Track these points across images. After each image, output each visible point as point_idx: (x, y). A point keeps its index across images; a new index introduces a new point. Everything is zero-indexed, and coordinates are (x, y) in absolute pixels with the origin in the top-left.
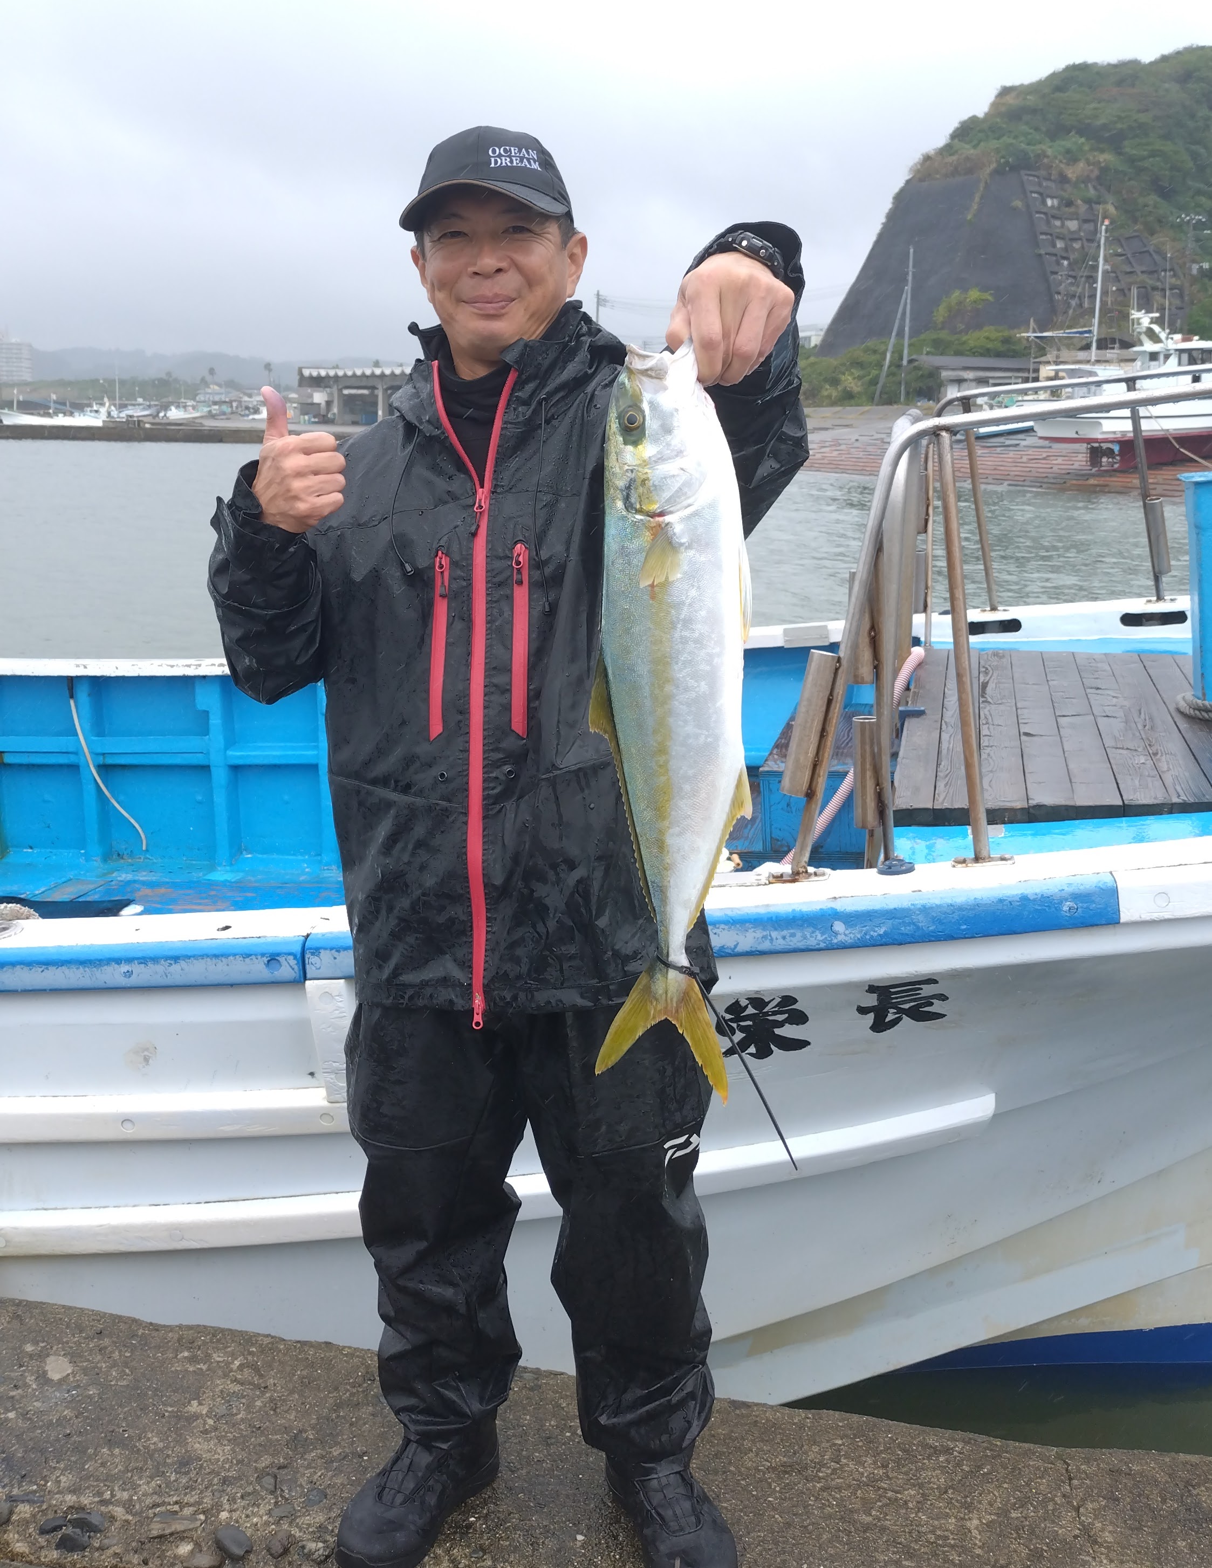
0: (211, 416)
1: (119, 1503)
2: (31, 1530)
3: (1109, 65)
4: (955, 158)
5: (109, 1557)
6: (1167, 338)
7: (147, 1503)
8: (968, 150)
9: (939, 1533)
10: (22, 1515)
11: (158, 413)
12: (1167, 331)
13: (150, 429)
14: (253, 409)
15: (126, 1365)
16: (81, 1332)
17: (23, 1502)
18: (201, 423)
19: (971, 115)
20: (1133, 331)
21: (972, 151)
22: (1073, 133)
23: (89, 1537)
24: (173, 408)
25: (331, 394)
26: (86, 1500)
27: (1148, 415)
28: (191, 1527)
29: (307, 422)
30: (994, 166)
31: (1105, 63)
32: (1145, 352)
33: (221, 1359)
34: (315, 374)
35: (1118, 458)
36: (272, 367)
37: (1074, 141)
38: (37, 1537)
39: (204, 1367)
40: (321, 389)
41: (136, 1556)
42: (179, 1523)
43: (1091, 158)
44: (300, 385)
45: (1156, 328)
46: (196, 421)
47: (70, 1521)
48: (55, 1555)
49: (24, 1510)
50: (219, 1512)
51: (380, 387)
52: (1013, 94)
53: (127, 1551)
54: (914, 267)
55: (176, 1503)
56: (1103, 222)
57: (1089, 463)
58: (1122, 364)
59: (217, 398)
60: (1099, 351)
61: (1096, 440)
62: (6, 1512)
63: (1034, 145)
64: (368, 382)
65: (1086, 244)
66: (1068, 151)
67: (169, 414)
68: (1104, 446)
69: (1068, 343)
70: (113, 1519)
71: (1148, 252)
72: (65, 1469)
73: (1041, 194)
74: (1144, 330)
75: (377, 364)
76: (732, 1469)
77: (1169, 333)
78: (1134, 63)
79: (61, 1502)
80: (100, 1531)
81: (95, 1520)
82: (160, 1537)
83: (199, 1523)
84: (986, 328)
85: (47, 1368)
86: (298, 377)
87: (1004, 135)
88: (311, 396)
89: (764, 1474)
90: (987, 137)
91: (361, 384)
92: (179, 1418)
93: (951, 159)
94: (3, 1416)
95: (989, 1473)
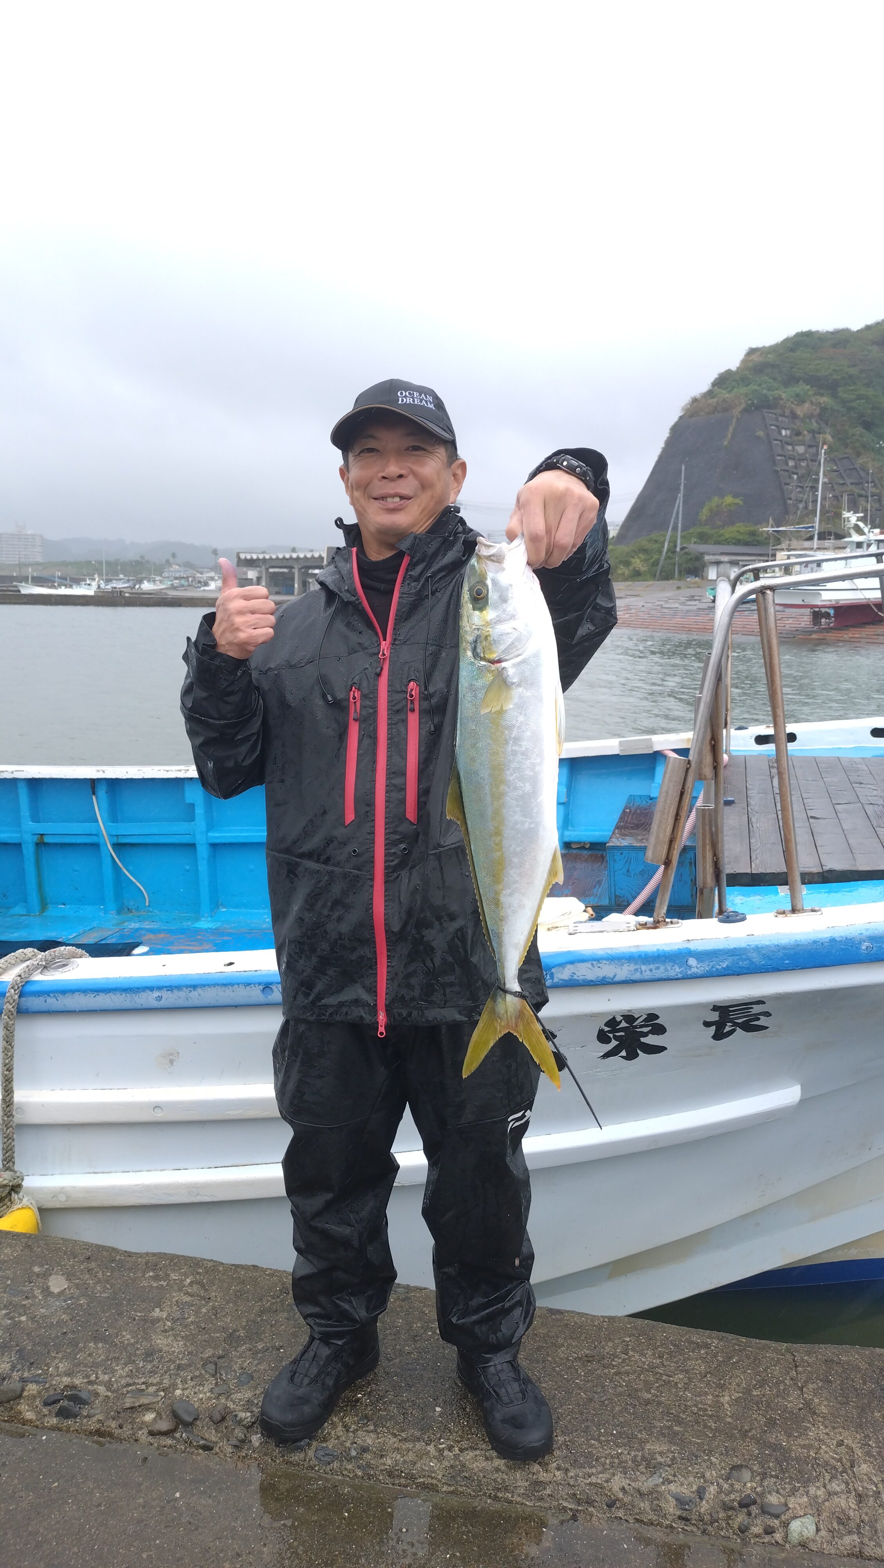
0: (173, 588)
1: (101, 1383)
2: (37, 1403)
3: (827, 332)
4: (715, 400)
5: (95, 1423)
6: (869, 532)
7: (122, 1383)
9: (700, 1406)
10: (31, 1392)
11: (135, 585)
12: (869, 526)
13: (129, 597)
14: (204, 582)
15: (107, 1281)
16: (75, 1258)
17: (32, 1382)
18: (166, 593)
19: (727, 369)
20: (844, 527)
21: (727, 395)
22: (801, 382)
23: (80, 1408)
24: (145, 582)
25: (260, 572)
26: (78, 1381)
27: (856, 588)
28: (154, 1400)
30: (743, 406)
31: (825, 331)
32: (853, 542)
33: (177, 1278)
34: (249, 557)
35: (833, 619)
36: (217, 552)
37: (802, 388)
38: (42, 1407)
39: (165, 1284)
40: (254, 568)
41: (114, 1422)
42: (146, 1398)
43: (814, 400)
45: (861, 524)
46: (163, 591)
47: (66, 1396)
48: (54, 1421)
49: (32, 1388)
50: (174, 1390)
51: (296, 566)
52: (758, 353)
53: (107, 1418)
54: (685, 479)
55: (143, 1383)
56: (822, 448)
57: (813, 623)
58: (836, 551)
59: (177, 575)
60: (820, 541)
61: (817, 606)
62: (19, 1389)
63: (773, 391)
64: (288, 563)
65: (810, 463)
66: (797, 395)
67: (143, 586)
68: (823, 610)
69: (797, 535)
70: (97, 1395)
71: (855, 468)
72: (62, 1358)
73: (777, 427)
74: (853, 525)
75: (294, 550)
76: (549, 1359)
77: (871, 528)
78: (847, 331)
79: (60, 1382)
80: (88, 1404)
81: (84, 1395)
82: (132, 1408)
83: (159, 1398)
84: (737, 525)
85: (49, 1284)
86: (236, 560)
87: (750, 383)
88: (246, 573)
89: (573, 1363)
90: (739, 384)
91: (283, 565)
92: (146, 1321)
93: (710, 401)
94: (17, 1319)
95: (737, 1362)
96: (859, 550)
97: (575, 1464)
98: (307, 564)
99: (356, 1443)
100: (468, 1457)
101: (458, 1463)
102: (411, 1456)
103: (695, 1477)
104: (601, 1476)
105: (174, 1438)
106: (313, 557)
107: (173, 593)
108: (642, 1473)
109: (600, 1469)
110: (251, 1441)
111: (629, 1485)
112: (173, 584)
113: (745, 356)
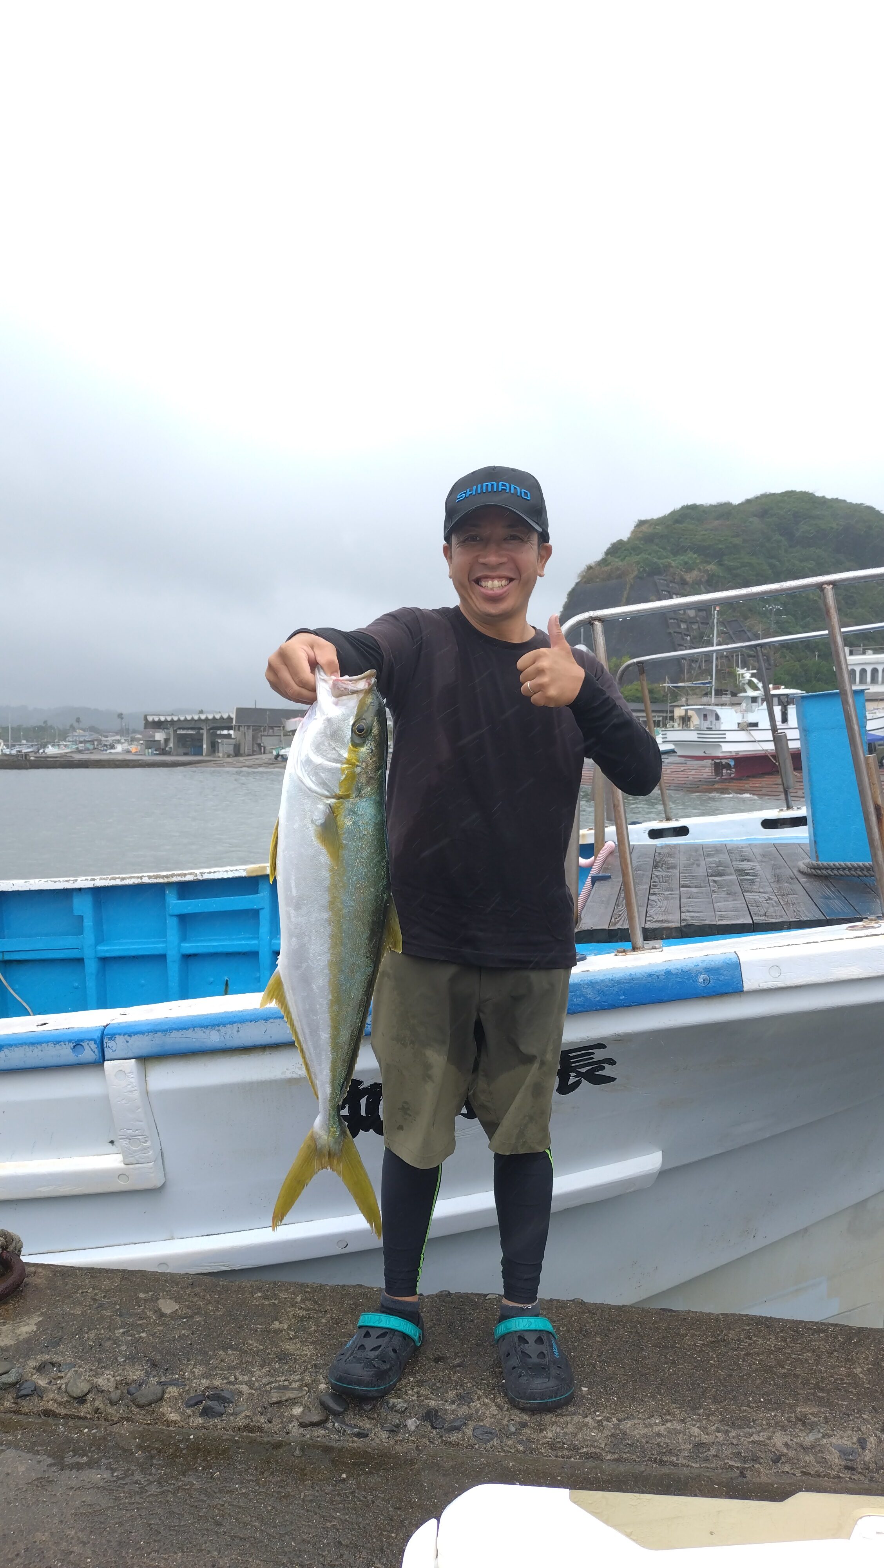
0: (79, 751)
1: (242, 1383)
2: (179, 1405)
3: (711, 506)
4: (609, 567)
5: (242, 1419)
6: (763, 687)
7: (263, 1381)
8: (617, 563)
9: (836, 1376)
10: (172, 1394)
11: (39, 750)
12: (763, 682)
13: (34, 760)
14: (110, 745)
15: (218, 1303)
16: (177, 1285)
17: (171, 1385)
18: (71, 756)
19: (619, 539)
20: (739, 682)
21: (620, 563)
22: (689, 551)
23: (224, 1407)
24: (50, 746)
25: (168, 734)
26: (217, 1382)
27: (754, 740)
28: (300, 1395)
29: (150, 754)
30: (636, 573)
31: (708, 505)
32: (748, 696)
34: (156, 719)
35: (734, 770)
36: (123, 716)
37: (690, 557)
38: (185, 1409)
39: (276, 1302)
40: (161, 730)
41: (262, 1417)
42: (291, 1393)
43: (702, 568)
44: (145, 728)
45: (755, 680)
46: (68, 755)
47: (208, 1397)
48: (200, 1420)
49: (172, 1391)
50: (318, 1385)
51: (204, 728)
52: (646, 525)
53: (254, 1414)
55: (285, 1381)
56: (715, 610)
57: (714, 774)
59: (82, 739)
60: (717, 699)
61: (718, 758)
62: (159, 1393)
63: (662, 559)
64: (196, 725)
65: (701, 626)
66: (686, 563)
67: (47, 750)
68: (724, 761)
69: (694, 691)
70: (240, 1393)
71: (743, 630)
72: (195, 1365)
73: (669, 592)
74: (747, 681)
75: (201, 712)
76: (678, 1345)
77: (765, 684)
78: (727, 505)
79: (199, 1384)
80: (232, 1402)
81: (226, 1394)
82: (279, 1402)
83: (305, 1392)
84: (635, 683)
85: (160, 1306)
86: (144, 722)
87: (641, 553)
88: (154, 736)
89: (701, 1348)
90: (631, 553)
91: (191, 726)
92: (269, 1332)
93: (606, 569)
94: (137, 1336)
95: (857, 1342)
96: (754, 704)
97: (733, 1425)
98: (215, 725)
99: (513, 1420)
100: (628, 1426)
101: (618, 1432)
102: (571, 1429)
103: (853, 1431)
104: (762, 1434)
105: (326, 1428)
106: (222, 718)
107: (78, 757)
108: (801, 1430)
109: (759, 1428)
110: (405, 1426)
111: (791, 1440)
112: (78, 748)
113: (635, 527)
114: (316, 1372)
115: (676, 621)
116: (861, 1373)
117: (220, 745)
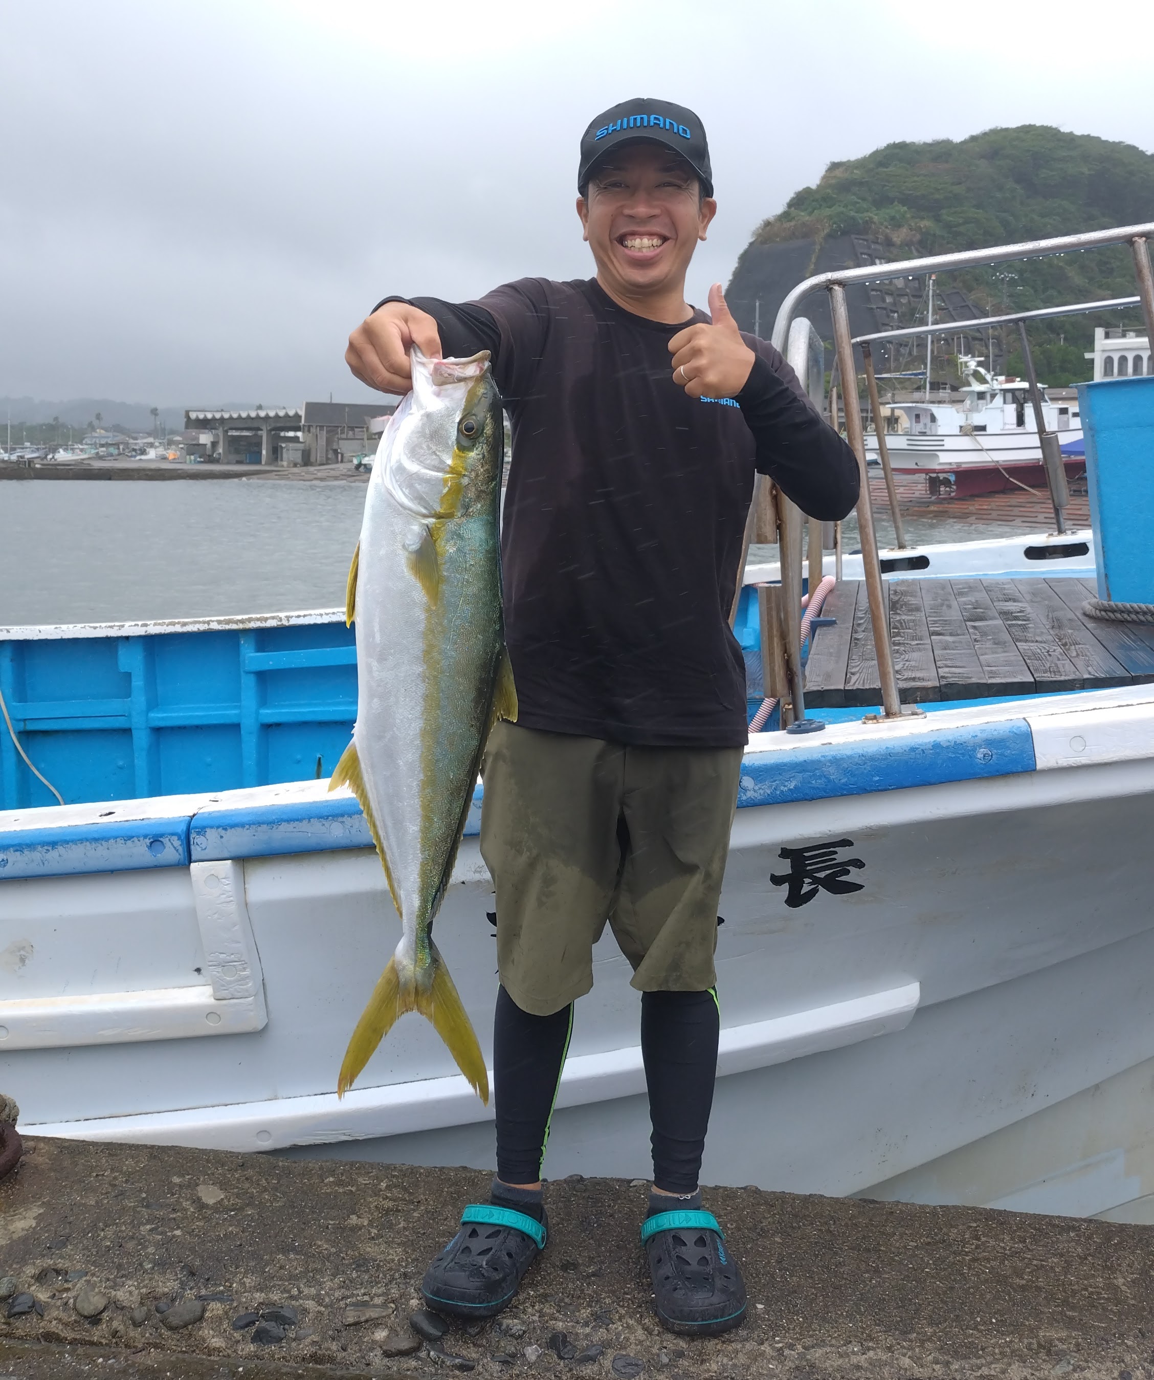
0: (99, 457)
1: (308, 1298)
2: (225, 1326)
3: (925, 144)
4: (793, 223)
5: (307, 1346)
6: (992, 380)
7: (336, 1295)
8: (804, 217)
9: (1090, 1289)
10: (215, 1312)
11: (47, 455)
12: (992, 373)
13: (41, 469)
14: (140, 450)
15: (276, 1189)
16: (223, 1166)
17: (213, 1300)
18: (89, 464)
19: (805, 186)
20: (962, 373)
21: (807, 218)
22: (896, 203)
23: (284, 1329)
24: (61, 450)
25: (217, 436)
26: (275, 1297)
27: (980, 448)
28: (384, 1314)
29: (193, 462)
30: (827, 230)
31: (922, 142)
32: (973, 392)
33: (368, 1182)
34: (201, 416)
35: (954, 487)
36: (158, 412)
37: (898, 209)
38: (232, 1332)
39: (353, 1189)
40: (207, 431)
41: (334, 1343)
42: (372, 1311)
43: (913, 224)
44: (187, 427)
45: (982, 371)
46: (85, 462)
47: (262, 1316)
48: (252, 1347)
49: (216, 1308)
50: (408, 1300)
51: (264, 428)
52: (841, 169)
53: (324, 1339)
54: (760, 319)
55: (364, 1294)
56: (930, 278)
57: (928, 492)
58: (955, 404)
59: (103, 442)
60: (932, 393)
61: (934, 471)
62: (199, 1310)
63: (863, 213)
64: (252, 424)
65: (912, 299)
66: (893, 218)
67: (57, 456)
68: (942, 476)
69: (903, 383)
70: (305, 1311)
71: (967, 306)
72: (246, 1273)
73: (869, 255)
74: (972, 372)
75: (260, 407)
77: (995, 375)
78: (947, 143)
79: (251, 1299)
80: (294, 1323)
81: (286, 1313)
82: (356, 1324)
83: (391, 1310)
85: (200, 1195)
86: (185, 420)
87: (835, 204)
88: (198, 439)
89: (914, 1251)
90: (821, 205)
91: (246, 426)
92: (343, 1229)
93: (787, 225)
94: (169, 1234)
95: (1119, 1243)
96: (981, 402)
97: (956, 1355)
98: (279, 425)
99: (666, 1348)
100: (817, 1355)
101: (805, 1363)
102: (742, 1359)
103: (1113, 1362)
104: (993, 1366)
105: (418, 1359)
106: (287, 416)
107: (97, 464)
108: (1044, 1361)
109: (989, 1359)
110: (524, 1355)
111: (1033, 1374)
112: (97, 453)
113: (826, 171)
114: (407, 1283)
115: (878, 293)
116: (1124, 1284)
117: (284, 450)
